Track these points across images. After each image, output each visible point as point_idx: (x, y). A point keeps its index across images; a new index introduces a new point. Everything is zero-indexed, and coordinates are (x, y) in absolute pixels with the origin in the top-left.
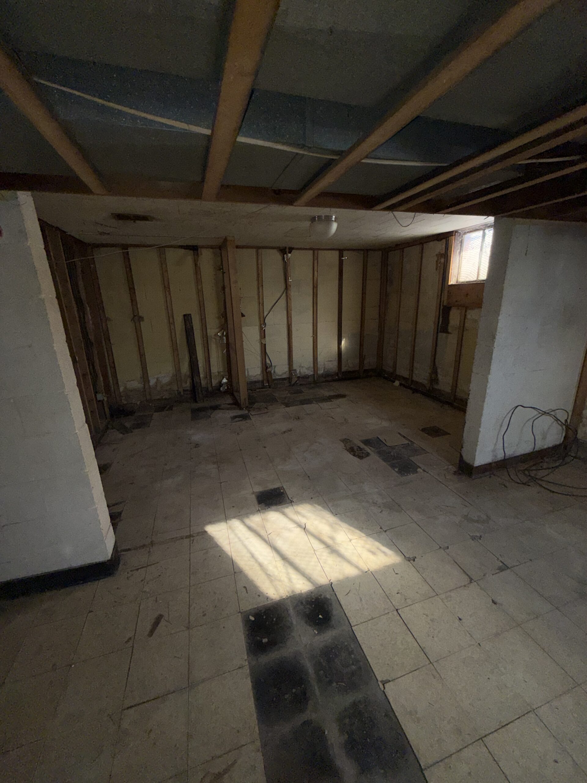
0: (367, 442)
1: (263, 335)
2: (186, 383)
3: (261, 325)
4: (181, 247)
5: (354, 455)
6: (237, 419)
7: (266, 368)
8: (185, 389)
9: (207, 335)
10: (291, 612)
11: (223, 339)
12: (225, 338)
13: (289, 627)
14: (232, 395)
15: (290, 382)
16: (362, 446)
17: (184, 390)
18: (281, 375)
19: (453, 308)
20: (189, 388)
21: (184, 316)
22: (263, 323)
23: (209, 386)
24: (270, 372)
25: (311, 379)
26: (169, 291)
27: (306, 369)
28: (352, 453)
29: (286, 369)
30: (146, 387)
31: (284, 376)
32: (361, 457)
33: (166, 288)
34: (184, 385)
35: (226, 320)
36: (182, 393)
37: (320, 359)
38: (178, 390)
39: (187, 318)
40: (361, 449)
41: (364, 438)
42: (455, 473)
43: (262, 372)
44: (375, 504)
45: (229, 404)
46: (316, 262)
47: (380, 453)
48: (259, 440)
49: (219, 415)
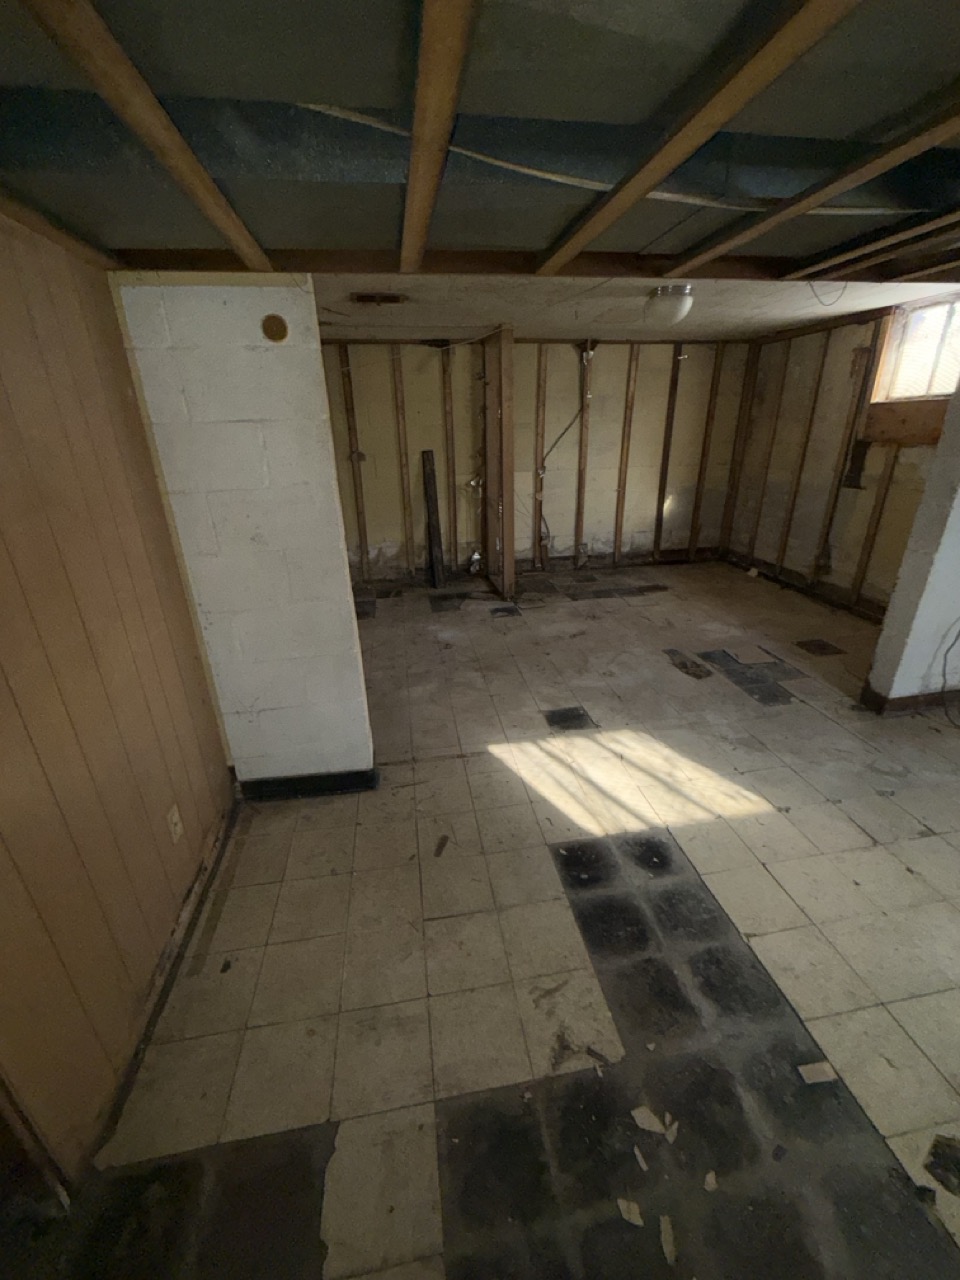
0: (706, 656)
1: (539, 485)
2: (420, 557)
3: (537, 470)
4: (424, 342)
5: (687, 673)
6: (499, 614)
7: (540, 539)
8: (419, 566)
9: (454, 484)
10: (614, 850)
11: (478, 492)
12: (480, 490)
13: (614, 866)
14: (486, 578)
15: (575, 564)
16: (700, 661)
17: (416, 569)
18: (560, 552)
19: (873, 444)
20: (423, 566)
21: (424, 452)
22: (540, 466)
23: (453, 564)
24: (546, 546)
25: (608, 561)
26: (403, 414)
27: (603, 543)
28: (684, 670)
29: (570, 541)
30: (365, 560)
31: (567, 554)
32: (699, 677)
33: (399, 408)
34: (417, 560)
35: (485, 463)
36: (414, 573)
37: (627, 527)
38: (407, 569)
39: (427, 457)
40: (698, 666)
41: (703, 650)
42: (853, 708)
43: (534, 544)
44: (725, 739)
45: (483, 592)
46: (634, 364)
47: (729, 673)
48: (537, 644)
49: (470, 606)
